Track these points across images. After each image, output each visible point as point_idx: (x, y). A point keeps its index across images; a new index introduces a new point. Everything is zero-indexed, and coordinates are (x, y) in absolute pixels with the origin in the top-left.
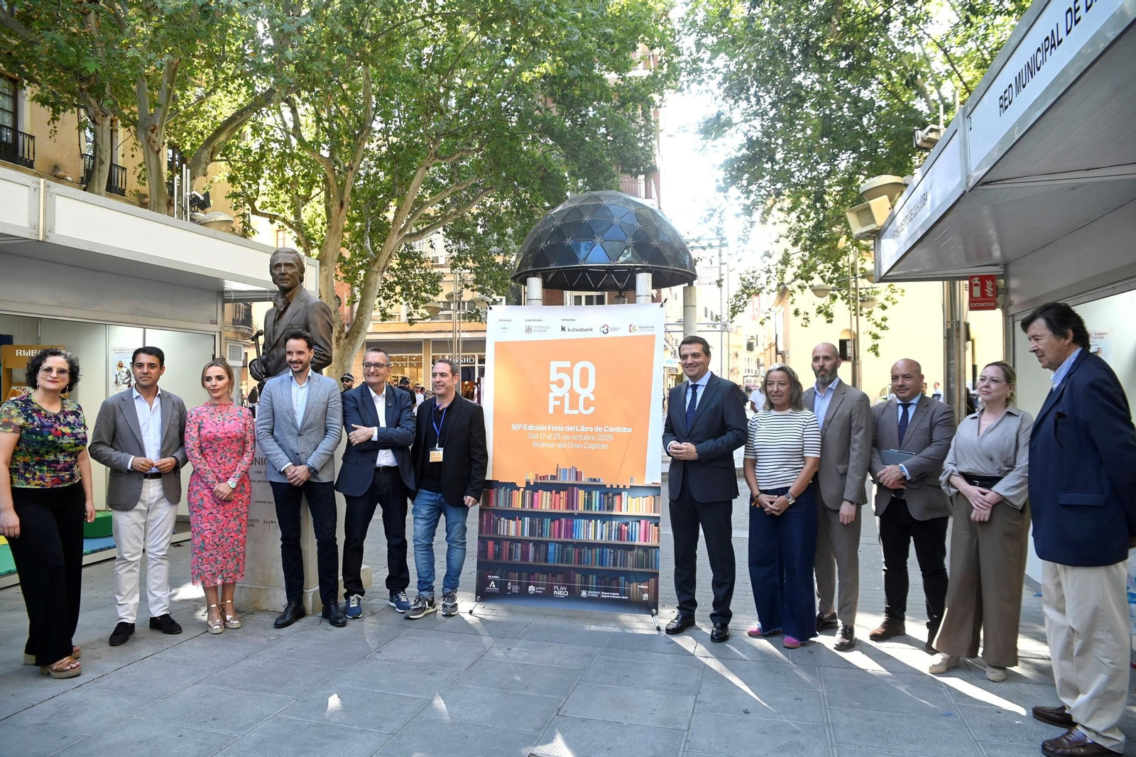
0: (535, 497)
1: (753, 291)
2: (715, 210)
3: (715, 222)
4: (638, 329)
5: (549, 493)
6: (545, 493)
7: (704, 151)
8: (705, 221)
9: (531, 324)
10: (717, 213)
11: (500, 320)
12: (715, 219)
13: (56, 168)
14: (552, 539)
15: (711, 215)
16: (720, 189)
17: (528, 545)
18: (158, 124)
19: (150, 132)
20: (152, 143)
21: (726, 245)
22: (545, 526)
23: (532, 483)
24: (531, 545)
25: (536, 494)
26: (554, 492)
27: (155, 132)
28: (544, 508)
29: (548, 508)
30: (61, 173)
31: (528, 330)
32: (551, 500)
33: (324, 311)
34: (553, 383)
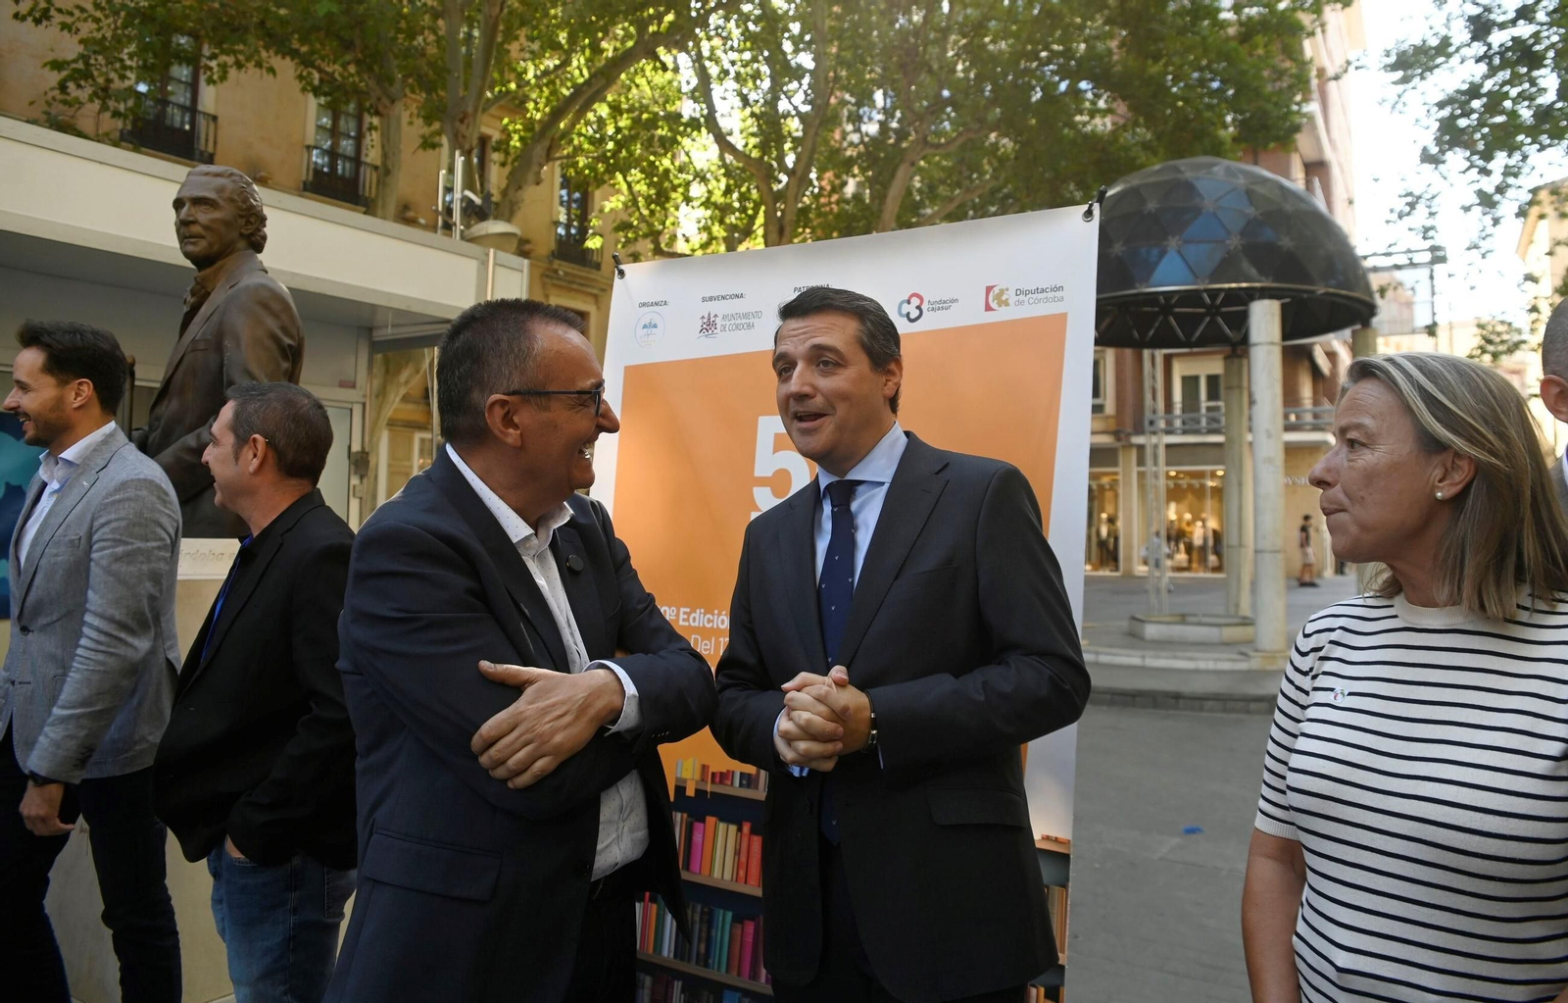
0: (697, 837)
1: (1501, 348)
2: (1419, 197)
3: (1419, 218)
4: (1013, 299)
5: (733, 828)
6: (722, 826)
7: (1399, 106)
8: (1400, 216)
9: (718, 308)
10: (1422, 201)
11: (644, 305)
12: (1421, 209)
13: (406, 207)
14: (732, 979)
15: (1412, 206)
16: (1427, 158)
17: (669, 986)
18: (470, 110)
19: (458, 124)
20: (461, 139)
21: (1443, 260)
22: (716, 934)
23: (690, 792)
24: (678, 985)
25: (698, 826)
26: (746, 828)
27: (466, 121)
28: (717, 874)
29: (728, 876)
30: (410, 214)
31: (709, 325)
32: (737, 853)
33: (265, 306)
34: (763, 482)
